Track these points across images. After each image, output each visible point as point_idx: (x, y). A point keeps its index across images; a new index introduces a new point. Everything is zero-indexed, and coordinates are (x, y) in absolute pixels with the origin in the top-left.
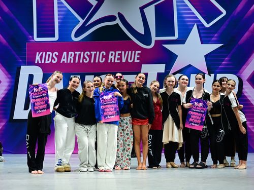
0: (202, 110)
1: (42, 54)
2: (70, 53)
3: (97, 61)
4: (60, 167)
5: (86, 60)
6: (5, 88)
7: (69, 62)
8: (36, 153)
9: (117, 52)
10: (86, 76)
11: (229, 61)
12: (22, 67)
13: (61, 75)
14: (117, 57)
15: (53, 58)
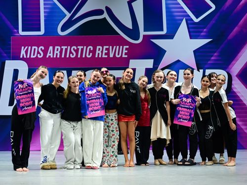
0: (191, 105)
1: (28, 48)
2: (56, 47)
3: (84, 56)
4: (45, 164)
5: (73, 55)
7: (55, 56)
8: (21, 149)
9: (105, 47)
10: (73, 71)
11: (218, 56)
12: (7, 61)
13: (46, 70)
14: (105, 51)
15: (38, 53)
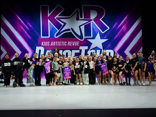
1: (44, 43)
2: (54, 42)
3: (64, 45)
5: (60, 45)
7: (53, 45)
9: (71, 42)
10: (60, 50)
11: (111, 45)
12: (37, 47)
15: (48, 44)
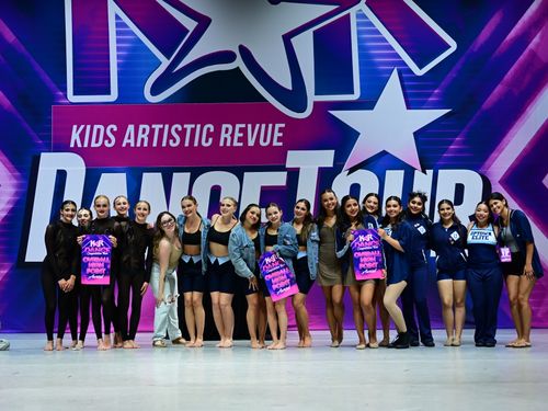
1: (84, 129)
2: (141, 127)
3: (196, 144)
5: (175, 141)
6: (7, 198)
7: (139, 145)
9: (238, 126)
10: (174, 174)
11: (463, 143)
12: (43, 154)
14: (238, 135)
15: (106, 137)
